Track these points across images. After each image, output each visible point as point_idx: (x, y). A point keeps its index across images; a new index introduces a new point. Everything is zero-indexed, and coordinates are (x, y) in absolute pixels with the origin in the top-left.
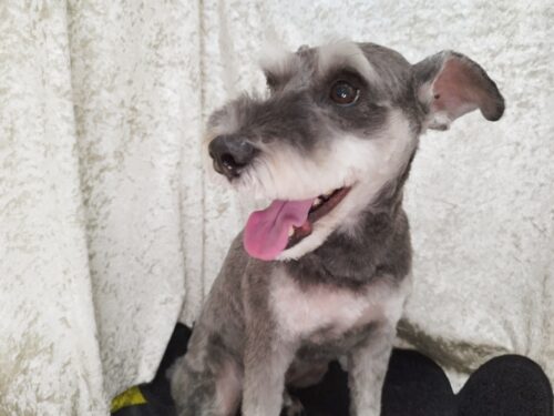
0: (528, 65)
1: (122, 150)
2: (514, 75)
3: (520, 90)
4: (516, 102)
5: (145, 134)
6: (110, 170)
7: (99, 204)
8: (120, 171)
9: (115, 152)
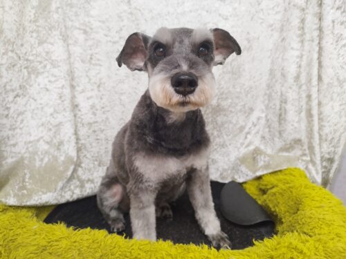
0: (275, 8)
1: (24, 84)
2: (269, 14)
3: (272, 22)
4: (270, 29)
5: (38, 73)
6: (19, 97)
7: (16, 116)
8: (25, 96)
9: (20, 86)
